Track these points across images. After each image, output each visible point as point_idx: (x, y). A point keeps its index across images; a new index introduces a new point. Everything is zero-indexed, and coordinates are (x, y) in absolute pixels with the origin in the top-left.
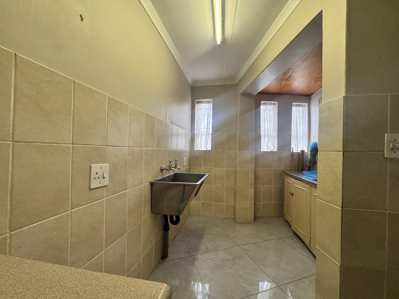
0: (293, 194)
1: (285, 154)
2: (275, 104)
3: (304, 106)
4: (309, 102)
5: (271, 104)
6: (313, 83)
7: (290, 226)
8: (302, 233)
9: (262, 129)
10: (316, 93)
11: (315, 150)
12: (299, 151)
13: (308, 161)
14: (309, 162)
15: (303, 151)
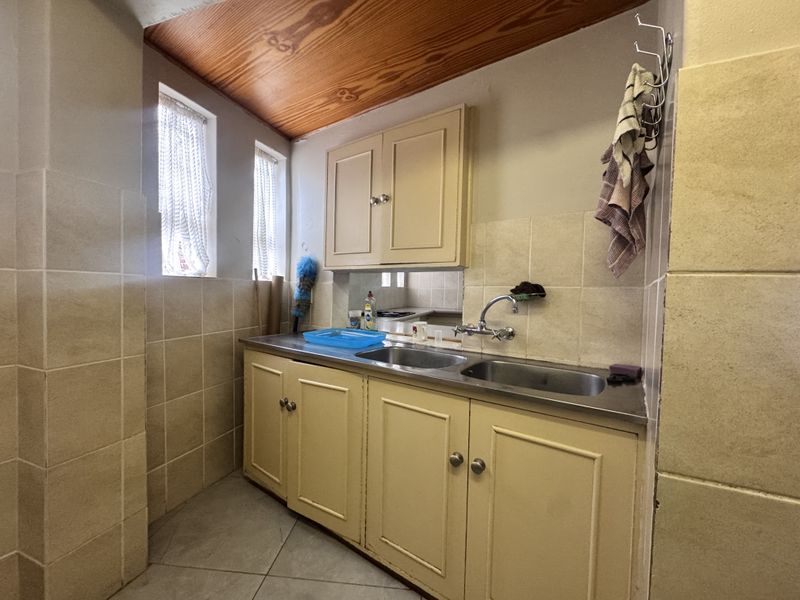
0: (294, 408)
1: (238, 287)
2: (205, 121)
3: (276, 163)
4: (289, 153)
5: (193, 114)
6: (322, 101)
7: (283, 503)
8: (329, 512)
9: (164, 193)
10: (310, 135)
11: (310, 276)
12: (270, 278)
13: (294, 304)
14: (298, 306)
15: (279, 279)
